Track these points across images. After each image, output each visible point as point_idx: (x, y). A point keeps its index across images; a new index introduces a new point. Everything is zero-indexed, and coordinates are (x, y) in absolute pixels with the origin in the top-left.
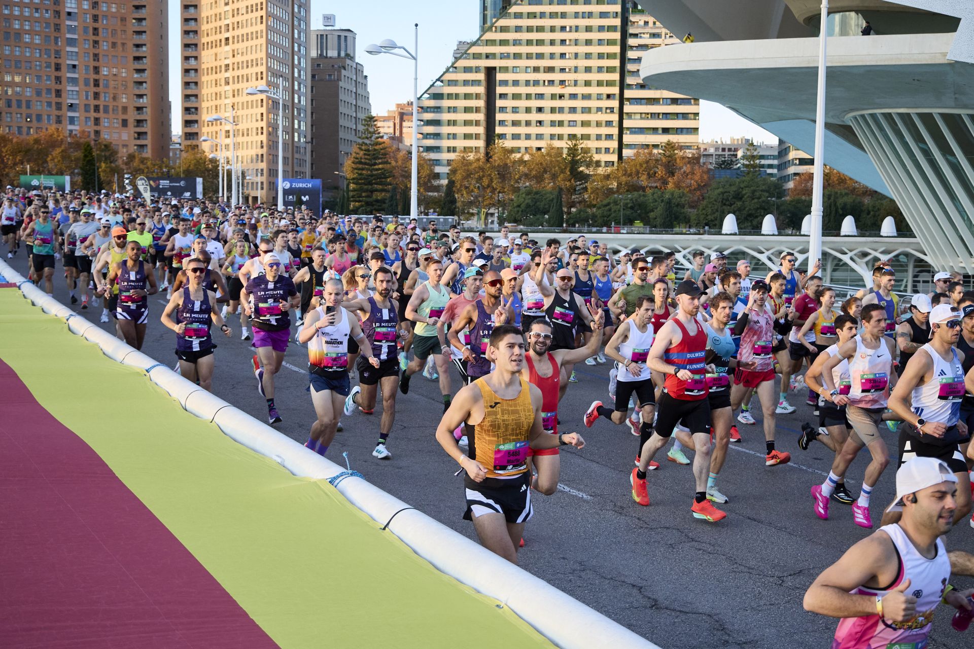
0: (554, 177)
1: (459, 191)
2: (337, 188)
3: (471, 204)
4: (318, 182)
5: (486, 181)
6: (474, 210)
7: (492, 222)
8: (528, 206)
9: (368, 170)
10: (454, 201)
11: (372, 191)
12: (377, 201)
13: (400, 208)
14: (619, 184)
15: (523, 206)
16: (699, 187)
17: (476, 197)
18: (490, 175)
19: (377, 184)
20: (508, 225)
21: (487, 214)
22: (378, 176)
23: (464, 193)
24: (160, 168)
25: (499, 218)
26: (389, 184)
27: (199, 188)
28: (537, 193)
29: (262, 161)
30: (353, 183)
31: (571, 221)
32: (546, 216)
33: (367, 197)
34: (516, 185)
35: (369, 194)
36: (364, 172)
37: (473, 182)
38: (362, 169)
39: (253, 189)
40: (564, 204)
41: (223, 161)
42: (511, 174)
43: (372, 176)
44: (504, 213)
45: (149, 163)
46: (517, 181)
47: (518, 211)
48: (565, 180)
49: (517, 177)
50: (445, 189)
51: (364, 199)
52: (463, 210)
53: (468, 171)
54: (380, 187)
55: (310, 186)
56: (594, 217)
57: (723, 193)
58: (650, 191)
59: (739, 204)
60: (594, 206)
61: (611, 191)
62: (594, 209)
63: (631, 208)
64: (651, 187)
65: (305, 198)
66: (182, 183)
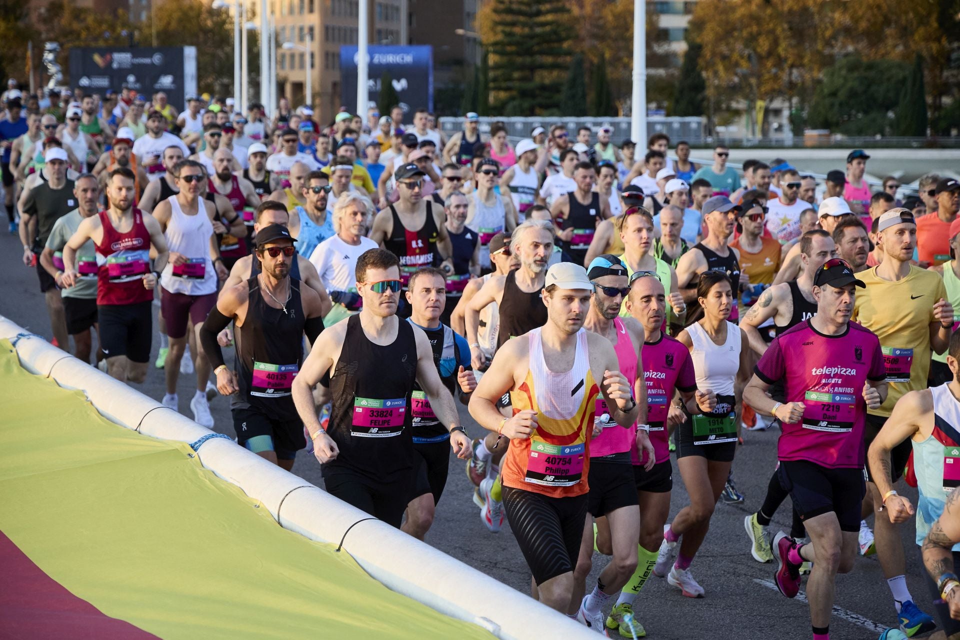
0: (905, 33)
1: (710, 65)
2: (459, 62)
3: (733, 90)
4: (424, 53)
5: (764, 45)
6: (740, 104)
7: (780, 129)
8: (853, 94)
9: (524, 25)
10: (700, 86)
11: (533, 68)
12: (543, 88)
15: (842, 95)
17: (745, 77)
18: (772, 32)
19: (542, 53)
20: (811, 134)
21: (767, 112)
22: (545, 39)
23: (721, 68)
24: (112, 28)
25: (792, 119)
26: (569, 53)
27: (190, 67)
28: (870, 67)
29: (311, 11)
30: (495, 52)
31: (943, 124)
32: (891, 114)
33: (522, 79)
34: (827, 51)
35: (527, 73)
36: (517, 30)
37: (739, 46)
38: (513, 24)
39: (292, 67)
40: (927, 88)
41: (233, 12)
42: (815, 27)
43: (532, 37)
44: (802, 109)
45: (90, 20)
46: (828, 43)
47: (832, 105)
48: (927, 39)
49: (828, 33)
50: (681, 61)
51: (517, 84)
52: (718, 104)
53: (727, 23)
54: (549, 60)
55: (408, 59)
65: (399, 85)
66: (157, 59)
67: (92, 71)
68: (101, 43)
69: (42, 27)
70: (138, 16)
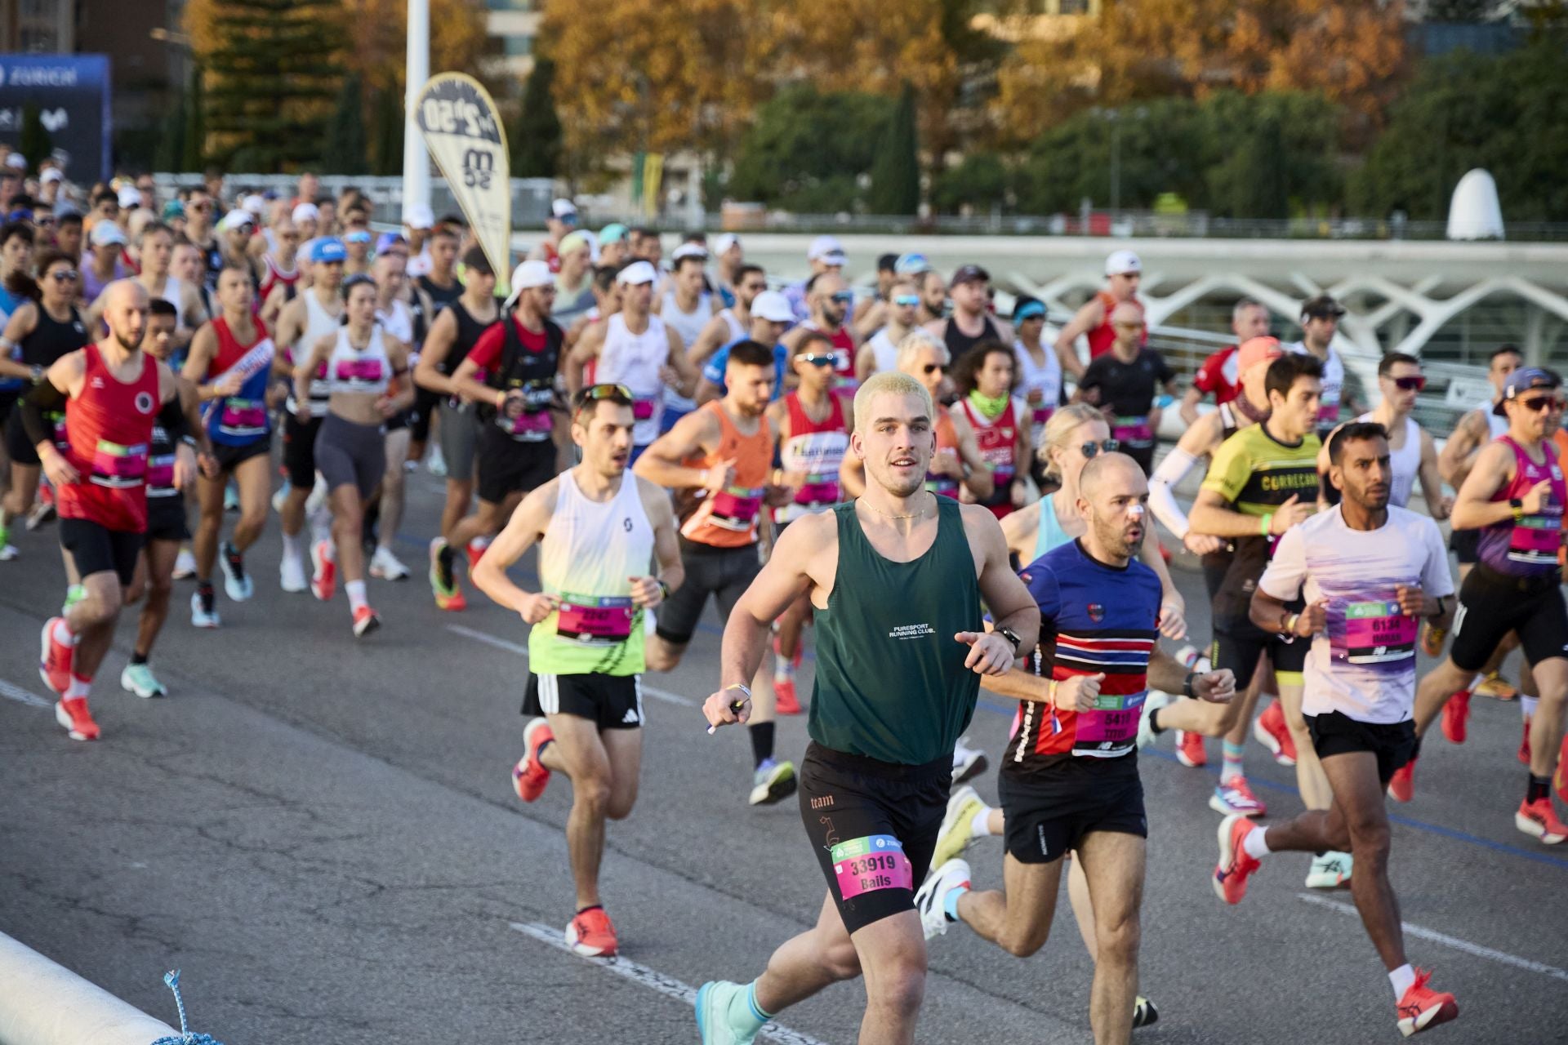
0: (889, 49)
1: (571, 96)
2: (159, 85)
3: (610, 138)
4: (97, 67)
5: (659, 64)
6: (620, 161)
7: (683, 201)
8: (802, 146)
9: (264, 24)
10: (552, 130)
11: (279, 96)
12: (296, 129)
13: (372, 152)
14: (1108, 74)
15: (785, 148)
16: (1373, 84)
17: (629, 117)
18: (673, 43)
19: (295, 70)
20: (734, 210)
23: (589, 101)
26: (338, 71)
28: (832, 102)
30: (218, 69)
31: (946, 198)
32: (864, 181)
33: (263, 114)
34: (763, 76)
36: (254, 33)
37: (619, 66)
38: (246, 22)
40: (921, 138)
42: (741, 36)
43: (278, 43)
44: (719, 169)
46: (765, 63)
47: (768, 164)
48: (924, 58)
49: (765, 47)
50: (521, 89)
51: (250, 122)
53: (599, 27)
54: (303, 82)
55: (69, 77)
56: (1022, 182)
57: (1451, 103)
58: (1206, 98)
59: (1505, 138)
60: (1023, 145)
61: (1078, 97)
62: (1024, 159)
63: (1149, 152)
64: (1213, 84)
65: (53, 121)
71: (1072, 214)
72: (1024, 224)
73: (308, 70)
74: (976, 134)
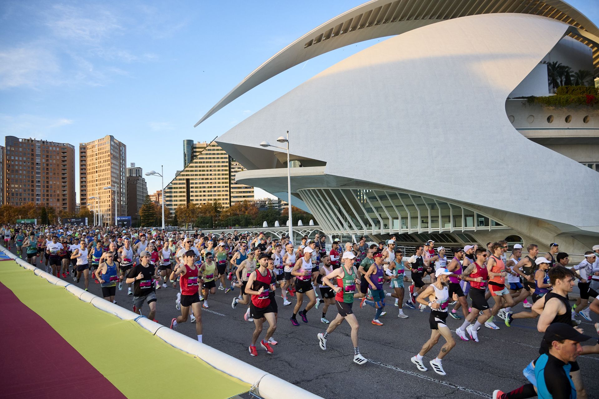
0: (210, 212)
1: (179, 218)
2: (136, 219)
3: (183, 222)
4: (130, 217)
5: (187, 215)
6: (184, 224)
7: (190, 228)
8: (202, 222)
9: (147, 212)
10: (177, 221)
11: (149, 219)
12: (151, 222)
13: (159, 224)
14: (230, 214)
15: (200, 222)
16: (255, 214)
17: (184, 220)
18: (189, 213)
20: (195, 228)
21: (188, 225)
22: (151, 215)
24: (72, 215)
25: (192, 226)
26: (155, 217)
27: (87, 221)
28: (204, 218)
29: (110, 211)
30: (142, 217)
31: (216, 226)
32: (208, 225)
35: (148, 220)
37: (183, 215)
38: (145, 213)
39: (106, 221)
40: (213, 221)
41: (95, 212)
42: (195, 212)
44: (194, 225)
45: (67, 213)
46: (198, 214)
47: (198, 224)
48: (213, 213)
50: (174, 218)
51: (146, 222)
52: (180, 224)
53: (181, 211)
54: (151, 218)
55: (127, 219)
56: (223, 224)
57: (263, 215)
58: (240, 215)
59: (268, 218)
60: (223, 221)
61: (228, 216)
62: (223, 222)
63: (235, 221)
64: (240, 214)
65: (125, 223)
66: (80, 220)
67: (67, 222)
68: (70, 217)
69: (58, 215)
70: (77, 213)
71: (228, 227)
72: (223, 228)
73: (152, 217)
74: (218, 220)
